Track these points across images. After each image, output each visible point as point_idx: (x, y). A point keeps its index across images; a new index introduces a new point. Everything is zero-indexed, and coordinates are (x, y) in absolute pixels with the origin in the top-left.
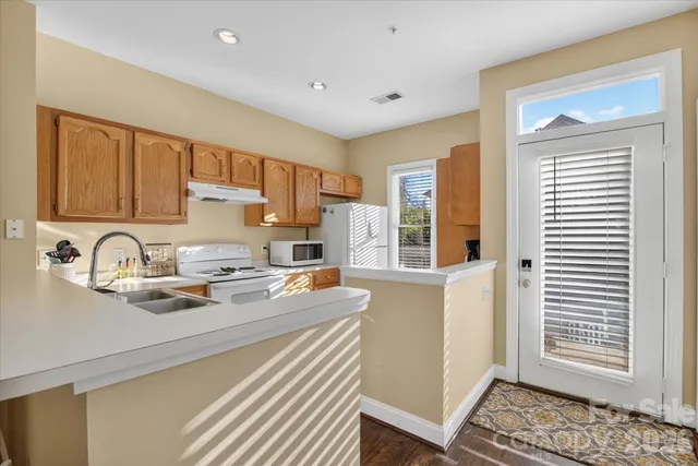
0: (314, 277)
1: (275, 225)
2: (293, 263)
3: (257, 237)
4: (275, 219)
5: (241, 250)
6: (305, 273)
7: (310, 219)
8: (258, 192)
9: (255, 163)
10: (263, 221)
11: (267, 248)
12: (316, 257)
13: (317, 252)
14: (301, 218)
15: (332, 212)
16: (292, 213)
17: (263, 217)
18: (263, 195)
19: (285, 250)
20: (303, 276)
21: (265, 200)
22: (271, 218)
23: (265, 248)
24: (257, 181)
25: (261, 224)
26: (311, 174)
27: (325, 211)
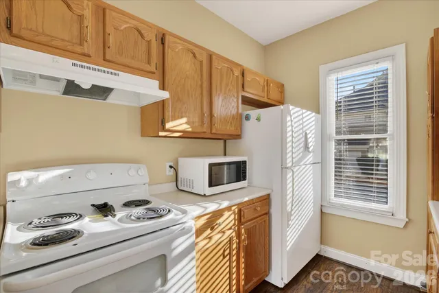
1: (186, 135)
2: (209, 191)
3: (160, 151)
4: (186, 127)
5: (132, 172)
6: (229, 207)
7: (230, 129)
8: (156, 83)
9: (150, 35)
10: (164, 129)
11: (174, 168)
12: (238, 180)
13: (240, 171)
14: (219, 128)
15: (258, 119)
16: (206, 120)
17: (163, 123)
18: (163, 87)
19: (196, 170)
21: (165, 95)
22: (179, 124)
23: (171, 167)
24: (153, 65)
25: (161, 134)
26: (232, 70)
27: (247, 118)
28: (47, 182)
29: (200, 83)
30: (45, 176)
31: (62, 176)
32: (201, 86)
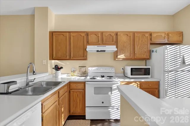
0: (140, 85)
1: (124, 59)
4: (124, 57)
5: (110, 69)
6: (135, 82)
7: (144, 56)
8: (115, 46)
9: (113, 35)
10: (117, 58)
13: (147, 72)
14: (139, 56)
15: (156, 52)
17: (117, 56)
18: (117, 47)
20: (134, 83)
22: (121, 56)
23: (123, 69)
24: (114, 42)
25: (116, 59)
26: (144, 35)
27: (153, 51)
28: (94, 69)
29: (130, 43)
30: (94, 68)
31: (96, 69)
32: (130, 44)
